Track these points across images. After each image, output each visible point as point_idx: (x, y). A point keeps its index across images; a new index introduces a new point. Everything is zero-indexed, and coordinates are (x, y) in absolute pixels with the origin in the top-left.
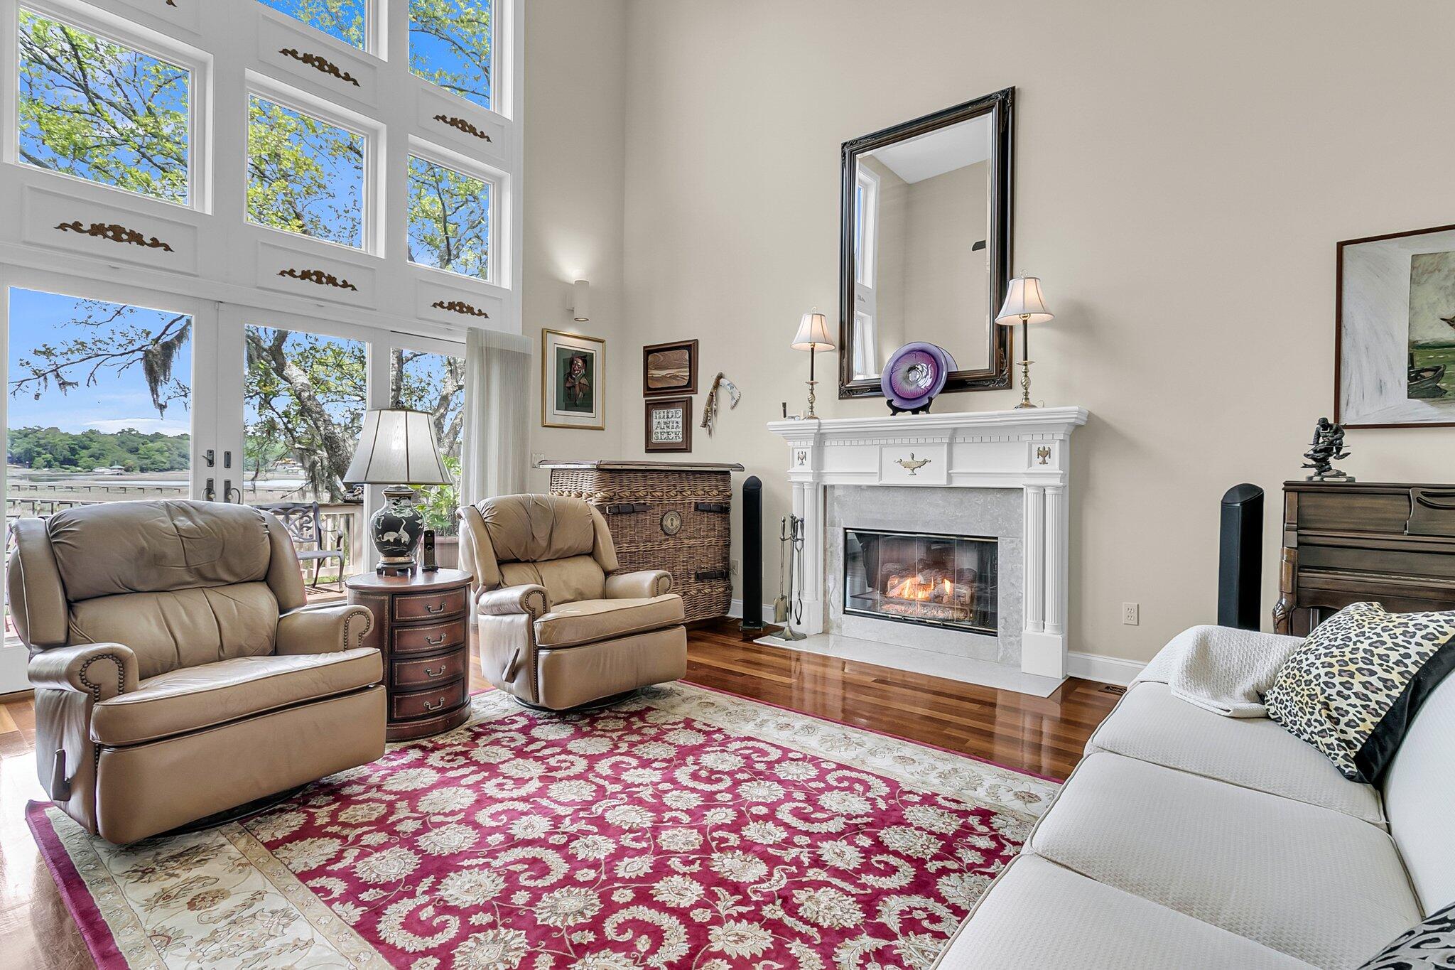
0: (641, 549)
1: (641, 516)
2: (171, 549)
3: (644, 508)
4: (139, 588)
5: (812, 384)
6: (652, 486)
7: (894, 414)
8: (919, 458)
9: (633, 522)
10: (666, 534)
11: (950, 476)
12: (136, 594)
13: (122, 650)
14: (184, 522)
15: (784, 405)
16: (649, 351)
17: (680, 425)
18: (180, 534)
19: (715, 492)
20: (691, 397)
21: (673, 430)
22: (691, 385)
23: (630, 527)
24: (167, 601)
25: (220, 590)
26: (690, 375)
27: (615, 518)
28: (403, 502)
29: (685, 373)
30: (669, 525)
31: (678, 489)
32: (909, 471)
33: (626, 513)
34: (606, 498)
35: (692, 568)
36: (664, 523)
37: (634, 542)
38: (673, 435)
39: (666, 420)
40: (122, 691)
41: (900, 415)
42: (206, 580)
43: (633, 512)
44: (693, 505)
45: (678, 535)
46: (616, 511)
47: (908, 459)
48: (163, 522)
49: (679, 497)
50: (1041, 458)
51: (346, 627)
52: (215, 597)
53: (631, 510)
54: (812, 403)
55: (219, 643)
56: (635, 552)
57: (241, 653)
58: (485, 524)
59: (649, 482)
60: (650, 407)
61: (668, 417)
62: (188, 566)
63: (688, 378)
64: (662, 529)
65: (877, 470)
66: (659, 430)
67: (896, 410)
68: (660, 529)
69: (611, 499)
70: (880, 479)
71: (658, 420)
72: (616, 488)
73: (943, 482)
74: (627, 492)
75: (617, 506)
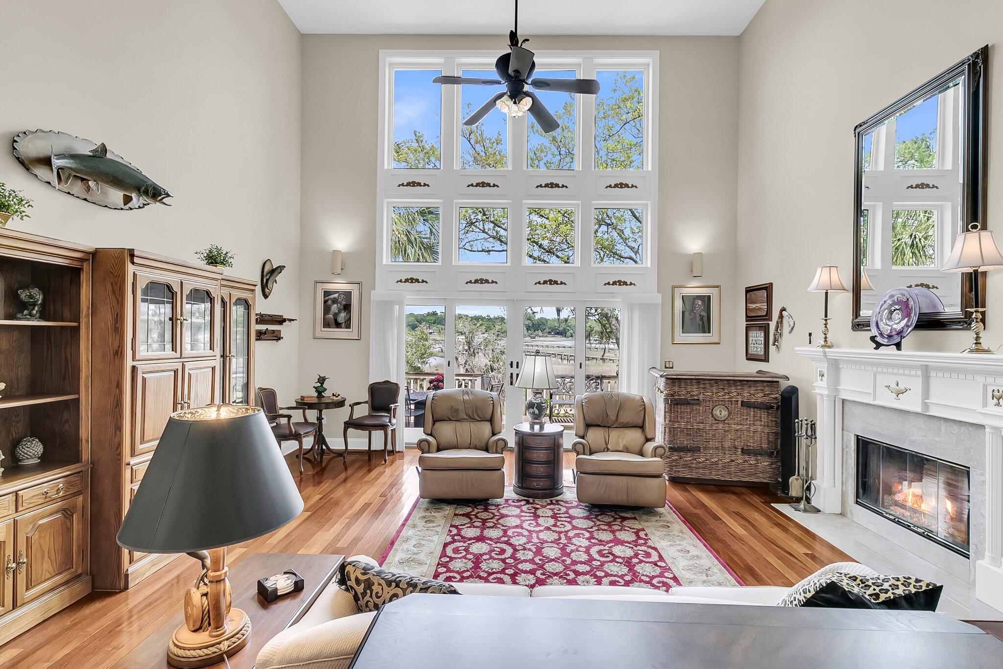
0: (695, 427)
1: (695, 407)
2: (461, 407)
3: (698, 402)
4: (452, 419)
5: (826, 320)
6: (704, 388)
7: (877, 348)
8: (902, 387)
9: (689, 410)
10: (716, 420)
11: (926, 406)
12: (451, 421)
13: (429, 440)
14: (466, 397)
15: (810, 334)
16: (749, 290)
17: (763, 343)
18: (464, 401)
19: (761, 395)
20: (769, 324)
21: (760, 346)
22: (768, 315)
23: (687, 413)
24: (458, 424)
25: (475, 423)
26: (767, 308)
27: (676, 407)
28: (538, 396)
29: (764, 306)
30: (719, 415)
31: (726, 391)
32: (894, 395)
33: (684, 404)
34: (668, 394)
35: (739, 444)
36: (714, 412)
37: (690, 422)
38: (759, 349)
39: (755, 338)
40: (429, 452)
41: (882, 350)
42: (472, 419)
43: (688, 404)
44: (740, 403)
45: (726, 422)
46: (675, 402)
47: (893, 386)
48: (459, 397)
49: (727, 397)
50: (995, 400)
51: (497, 444)
52: (472, 424)
53: (686, 403)
54: (825, 334)
55: (469, 442)
56: (691, 429)
57: (476, 448)
58: (582, 405)
59: (702, 386)
60: (748, 329)
61: (757, 337)
62: (466, 414)
63: (766, 310)
64: (713, 416)
65: (871, 391)
66: (752, 345)
67: (878, 345)
68: (711, 416)
69: (672, 395)
70: (875, 399)
71: (752, 338)
72: (676, 389)
73: (918, 409)
74: (683, 393)
75: (676, 400)
